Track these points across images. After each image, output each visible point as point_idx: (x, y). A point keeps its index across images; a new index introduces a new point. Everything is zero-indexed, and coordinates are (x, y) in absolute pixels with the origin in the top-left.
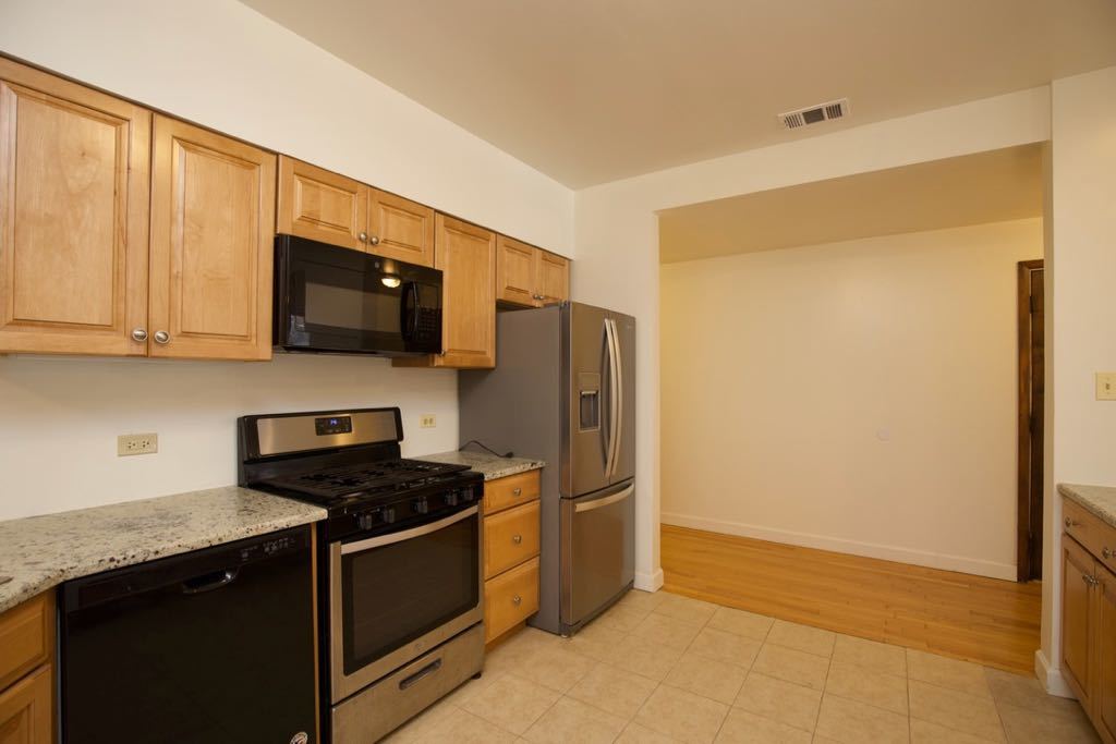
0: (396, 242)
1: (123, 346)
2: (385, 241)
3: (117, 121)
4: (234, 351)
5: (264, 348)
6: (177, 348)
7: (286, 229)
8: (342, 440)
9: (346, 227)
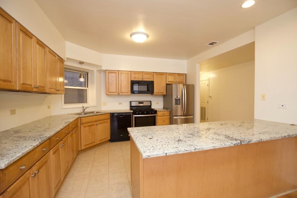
0: (147, 78)
1: (116, 94)
2: (145, 78)
3: (115, 73)
4: (127, 94)
5: (130, 93)
6: (121, 94)
7: (132, 80)
8: (141, 105)
9: (139, 78)
